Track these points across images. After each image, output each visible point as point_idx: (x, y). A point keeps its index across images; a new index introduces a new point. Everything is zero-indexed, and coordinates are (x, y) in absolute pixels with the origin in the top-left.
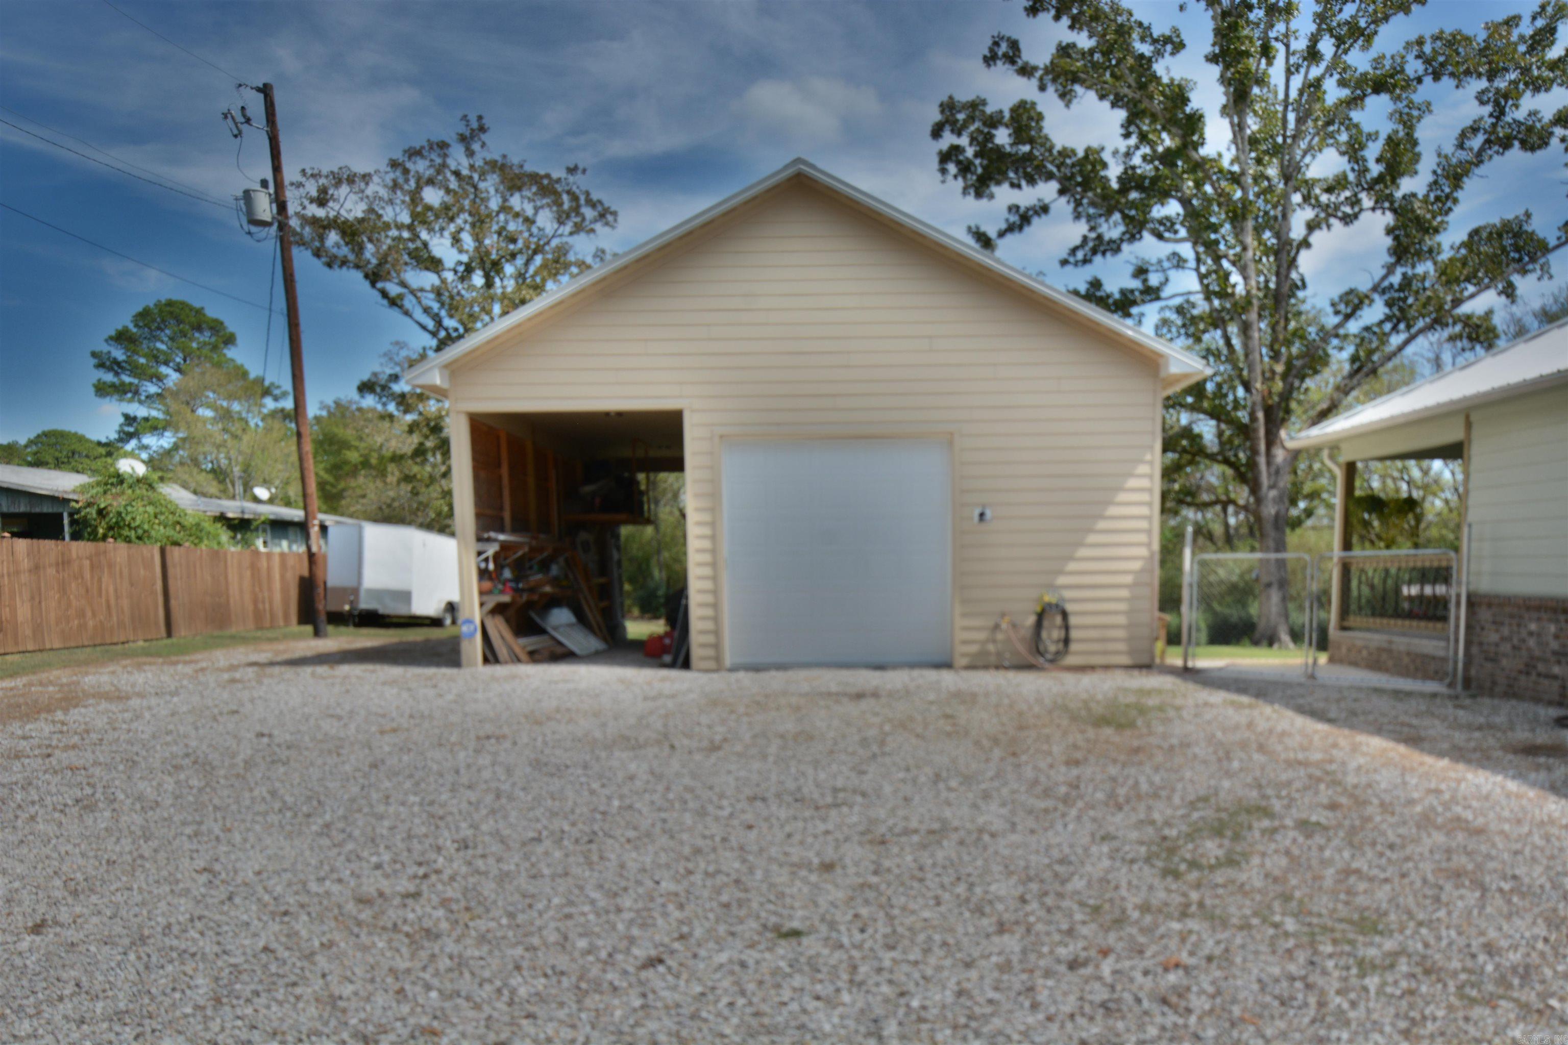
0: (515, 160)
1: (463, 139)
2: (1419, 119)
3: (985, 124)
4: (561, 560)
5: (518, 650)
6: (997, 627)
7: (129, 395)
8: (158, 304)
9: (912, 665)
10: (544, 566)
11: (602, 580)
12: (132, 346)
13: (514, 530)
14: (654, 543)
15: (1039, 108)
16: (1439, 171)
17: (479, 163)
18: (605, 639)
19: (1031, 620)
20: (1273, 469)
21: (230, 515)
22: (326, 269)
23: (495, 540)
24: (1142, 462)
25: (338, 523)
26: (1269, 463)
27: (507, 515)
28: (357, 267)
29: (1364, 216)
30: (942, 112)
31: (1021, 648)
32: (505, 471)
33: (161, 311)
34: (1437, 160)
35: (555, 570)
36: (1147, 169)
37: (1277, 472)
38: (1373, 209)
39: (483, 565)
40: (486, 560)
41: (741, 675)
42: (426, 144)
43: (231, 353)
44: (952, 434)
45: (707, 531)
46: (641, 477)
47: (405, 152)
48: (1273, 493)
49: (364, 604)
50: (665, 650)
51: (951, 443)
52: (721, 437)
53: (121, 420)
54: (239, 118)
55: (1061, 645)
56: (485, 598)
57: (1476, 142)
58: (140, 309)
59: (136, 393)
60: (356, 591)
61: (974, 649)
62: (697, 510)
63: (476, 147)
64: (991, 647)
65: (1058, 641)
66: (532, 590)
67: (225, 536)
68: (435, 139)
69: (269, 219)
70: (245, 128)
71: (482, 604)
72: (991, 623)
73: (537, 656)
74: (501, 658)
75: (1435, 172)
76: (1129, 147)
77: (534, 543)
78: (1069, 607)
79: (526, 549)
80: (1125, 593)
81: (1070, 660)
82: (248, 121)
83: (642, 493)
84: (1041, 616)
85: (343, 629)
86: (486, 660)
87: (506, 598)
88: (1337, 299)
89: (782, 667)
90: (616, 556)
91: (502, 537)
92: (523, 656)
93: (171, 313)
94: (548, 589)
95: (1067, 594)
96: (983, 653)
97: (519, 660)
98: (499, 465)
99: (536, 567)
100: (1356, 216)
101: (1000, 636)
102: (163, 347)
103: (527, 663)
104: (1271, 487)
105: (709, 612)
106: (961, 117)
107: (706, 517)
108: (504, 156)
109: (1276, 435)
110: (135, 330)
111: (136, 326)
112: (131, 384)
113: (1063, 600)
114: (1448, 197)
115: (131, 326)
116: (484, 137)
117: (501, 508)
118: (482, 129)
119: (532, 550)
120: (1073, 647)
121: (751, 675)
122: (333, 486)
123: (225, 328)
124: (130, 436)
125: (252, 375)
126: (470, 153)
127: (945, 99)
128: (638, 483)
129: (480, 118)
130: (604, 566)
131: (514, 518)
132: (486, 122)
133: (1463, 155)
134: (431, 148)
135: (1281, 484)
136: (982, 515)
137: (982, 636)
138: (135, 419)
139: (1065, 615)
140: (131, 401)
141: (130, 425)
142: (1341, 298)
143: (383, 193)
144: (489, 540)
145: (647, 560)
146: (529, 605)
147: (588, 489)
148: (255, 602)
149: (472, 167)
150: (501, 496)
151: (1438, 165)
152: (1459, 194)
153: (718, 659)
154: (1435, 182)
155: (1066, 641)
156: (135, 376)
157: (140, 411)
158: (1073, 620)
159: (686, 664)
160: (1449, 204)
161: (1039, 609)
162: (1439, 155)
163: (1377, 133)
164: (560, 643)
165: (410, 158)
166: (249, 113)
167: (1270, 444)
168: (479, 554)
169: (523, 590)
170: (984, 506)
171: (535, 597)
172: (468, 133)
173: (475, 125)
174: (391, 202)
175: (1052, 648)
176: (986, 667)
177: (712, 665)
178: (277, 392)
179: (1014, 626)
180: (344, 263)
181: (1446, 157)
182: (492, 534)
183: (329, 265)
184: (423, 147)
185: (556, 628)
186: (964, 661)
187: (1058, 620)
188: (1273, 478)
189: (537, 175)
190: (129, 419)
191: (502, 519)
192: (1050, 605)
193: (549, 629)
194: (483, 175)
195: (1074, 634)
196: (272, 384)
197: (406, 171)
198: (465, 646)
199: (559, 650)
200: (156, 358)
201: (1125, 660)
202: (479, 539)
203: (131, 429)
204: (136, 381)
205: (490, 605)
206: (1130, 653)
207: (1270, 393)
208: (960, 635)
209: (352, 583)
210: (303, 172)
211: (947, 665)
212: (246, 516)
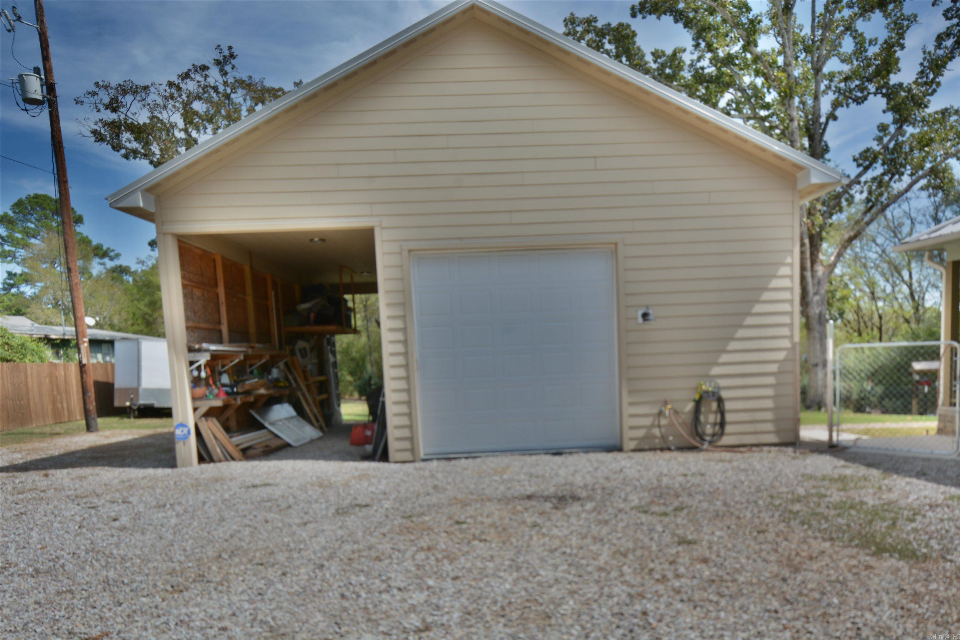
0: (257, 78)
1: (218, 63)
2: (908, 27)
3: (597, 35)
4: (281, 365)
5: (231, 449)
6: (660, 414)
7: (9, 259)
8: (28, 197)
9: (588, 449)
10: (265, 370)
11: (322, 378)
12: (10, 226)
13: (232, 341)
14: (367, 347)
15: (633, 28)
16: (926, 64)
17: (231, 80)
18: (321, 429)
19: (690, 406)
20: (816, 281)
21: (53, 337)
22: (125, 160)
23: (207, 350)
24: (783, 264)
25: (124, 339)
26: (813, 276)
27: (224, 328)
28: (145, 156)
29: (871, 97)
30: (566, 25)
31: (683, 431)
32: (221, 290)
33: (30, 202)
34: (923, 56)
35: (275, 373)
36: (711, 70)
37: (819, 283)
38: (875, 94)
39: (196, 373)
40: (199, 368)
41: (435, 463)
42: (191, 67)
43: (79, 229)
44: (616, 244)
45: (400, 336)
46: (348, 297)
47: (179, 76)
48: (817, 298)
49: (142, 401)
50: (366, 441)
51: (615, 253)
52: (410, 251)
53: (6, 275)
54: (12, 17)
55: (717, 428)
56: (198, 403)
57: (949, 43)
58: (16, 201)
59: (14, 257)
60: (136, 391)
61: (641, 433)
62: (389, 318)
63: (228, 68)
64: (656, 432)
65: (715, 424)
66: (247, 393)
67: (48, 353)
68: (198, 64)
69: (40, 98)
70: (17, 24)
71: (195, 409)
72: (655, 410)
73: (251, 452)
74: (215, 458)
75: (922, 64)
76: (692, 61)
77: (250, 351)
78: (724, 394)
79: (242, 357)
80: (771, 380)
81: (726, 440)
82: (19, 18)
83: (349, 309)
84: (698, 403)
85: (126, 420)
86: (201, 459)
87: (218, 403)
88: (857, 156)
89: (470, 455)
90: (331, 359)
91: (213, 347)
92: (235, 454)
93: (37, 203)
94: (262, 391)
95: (722, 382)
96: (649, 437)
97: (233, 459)
98: (216, 285)
99: (255, 372)
100: (865, 98)
101: (663, 422)
102: (33, 226)
103: (241, 460)
104: (816, 294)
105: (404, 409)
106: (579, 29)
107: (399, 324)
108: (250, 77)
109: (817, 256)
110: (12, 215)
111: (14, 212)
112: (10, 251)
113: (719, 388)
114: (933, 81)
115: (11, 213)
116: (233, 62)
117: (219, 323)
118: (232, 56)
119: (246, 357)
120: (728, 429)
121: (443, 463)
122: (150, 316)
123: (74, 212)
124: (12, 286)
125: (94, 243)
126: (224, 73)
127: (568, 15)
128: (346, 301)
129: (230, 48)
130: (322, 367)
131: (230, 331)
132: (235, 51)
133: (940, 52)
134: (196, 71)
135: (822, 292)
136: (645, 316)
137: (648, 421)
138: (15, 275)
139: (720, 401)
140: (10, 262)
141: (11, 279)
142: (861, 154)
143: (160, 101)
144: (199, 350)
145: (363, 359)
146: (246, 406)
147: (305, 306)
148: (54, 402)
149: (225, 83)
150: (218, 311)
151: (924, 59)
152: (940, 79)
153: (413, 450)
154: (922, 72)
155: (722, 424)
156: (12, 246)
157: (17, 269)
158: (728, 406)
159: (384, 457)
160: (934, 86)
161: (697, 397)
162: (924, 52)
163: (876, 39)
164: (277, 436)
165: (182, 80)
166: (19, 12)
167: (813, 262)
168: (191, 363)
169: (238, 393)
170: (647, 307)
171: (251, 399)
172: (221, 59)
173: (227, 53)
174: (165, 107)
175: (709, 429)
176: (653, 449)
177: (407, 456)
178: (112, 254)
179: (676, 412)
180: (135, 152)
181: (929, 53)
182: (205, 345)
183: (126, 157)
184: (190, 70)
185: (272, 424)
186: (632, 445)
187: (714, 406)
188: (816, 287)
189: (273, 89)
190: (11, 275)
191: (220, 331)
192: (707, 392)
193: (266, 425)
194: (234, 90)
195: (729, 417)
196: (108, 249)
197: (179, 89)
198: (179, 447)
199: (275, 443)
200: (28, 234)
201: (772, 438)
202: (191, 350)
203: (12, 282)
204: (13, 249)
205: (203, 409)
206: (777, 432)
207: (813, 224)
208: (628, 422)
209: (134, 385)
210: (97, 84)
211: (619, 449)
212: (66, 337)
